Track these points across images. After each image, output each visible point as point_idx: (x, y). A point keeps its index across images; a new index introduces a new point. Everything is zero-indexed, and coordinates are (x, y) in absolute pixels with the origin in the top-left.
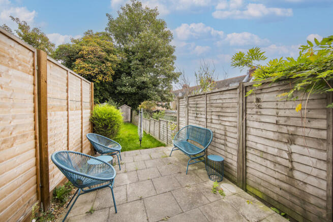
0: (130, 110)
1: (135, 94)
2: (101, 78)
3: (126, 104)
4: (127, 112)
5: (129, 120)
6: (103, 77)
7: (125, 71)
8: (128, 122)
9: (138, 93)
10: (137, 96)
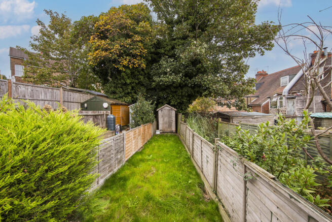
0: (173, 113)
1: (181, 86)
2: (125, 63)
3: (169, 104)
4: (170, 117)
5: (174, 129)
6: (130, 61)
7: (166, 53)
8: (172, 132)
9: (186, 85)
10: (185, 89)
